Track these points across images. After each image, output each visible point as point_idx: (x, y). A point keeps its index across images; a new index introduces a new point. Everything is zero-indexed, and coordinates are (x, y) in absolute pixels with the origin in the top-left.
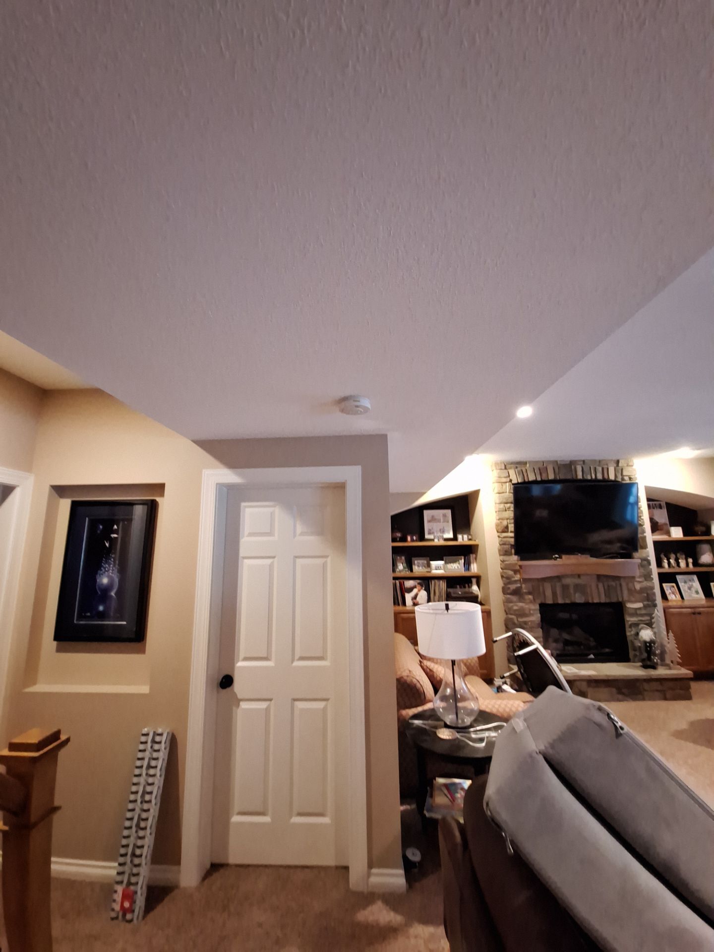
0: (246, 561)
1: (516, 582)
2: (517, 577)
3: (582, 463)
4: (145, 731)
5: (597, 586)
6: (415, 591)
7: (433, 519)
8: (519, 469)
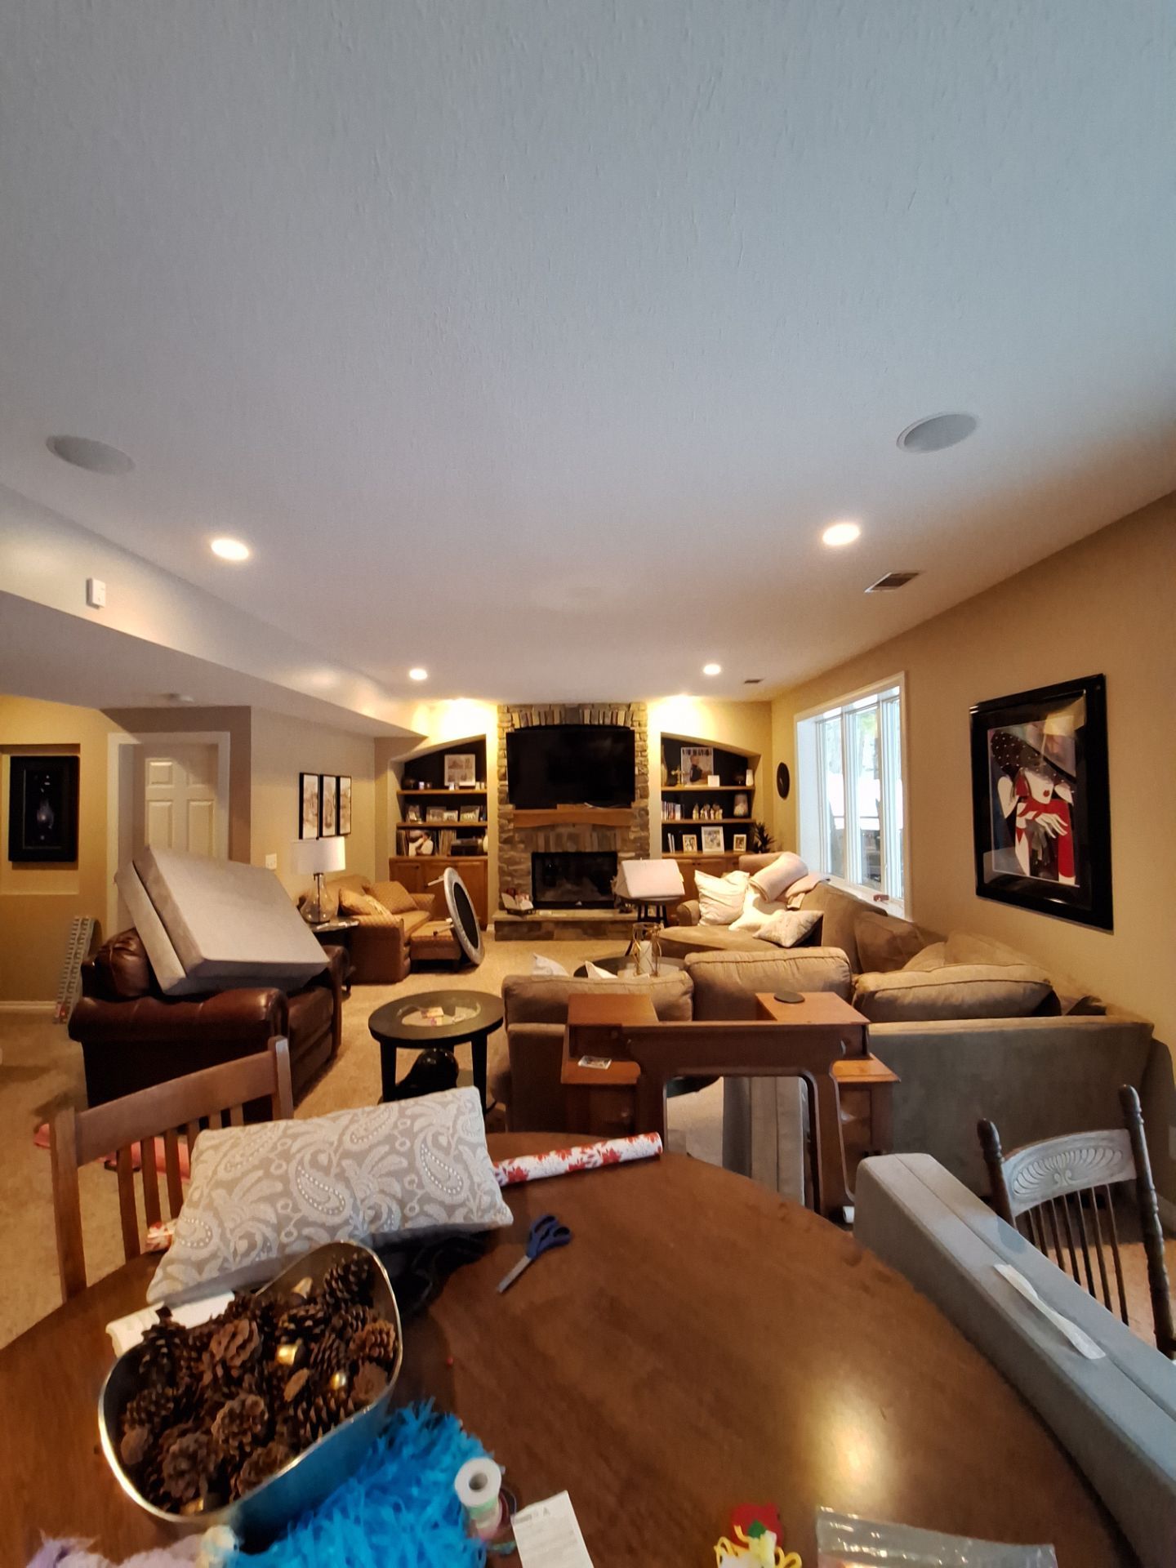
0: (153, 804)
1: (509, 830)
2: (511, 826)
3: (590, 707)
4: (77, 918)
5: (591, 836)
6: (420, 841)
7: (454, 765)
8: (524, 712)
